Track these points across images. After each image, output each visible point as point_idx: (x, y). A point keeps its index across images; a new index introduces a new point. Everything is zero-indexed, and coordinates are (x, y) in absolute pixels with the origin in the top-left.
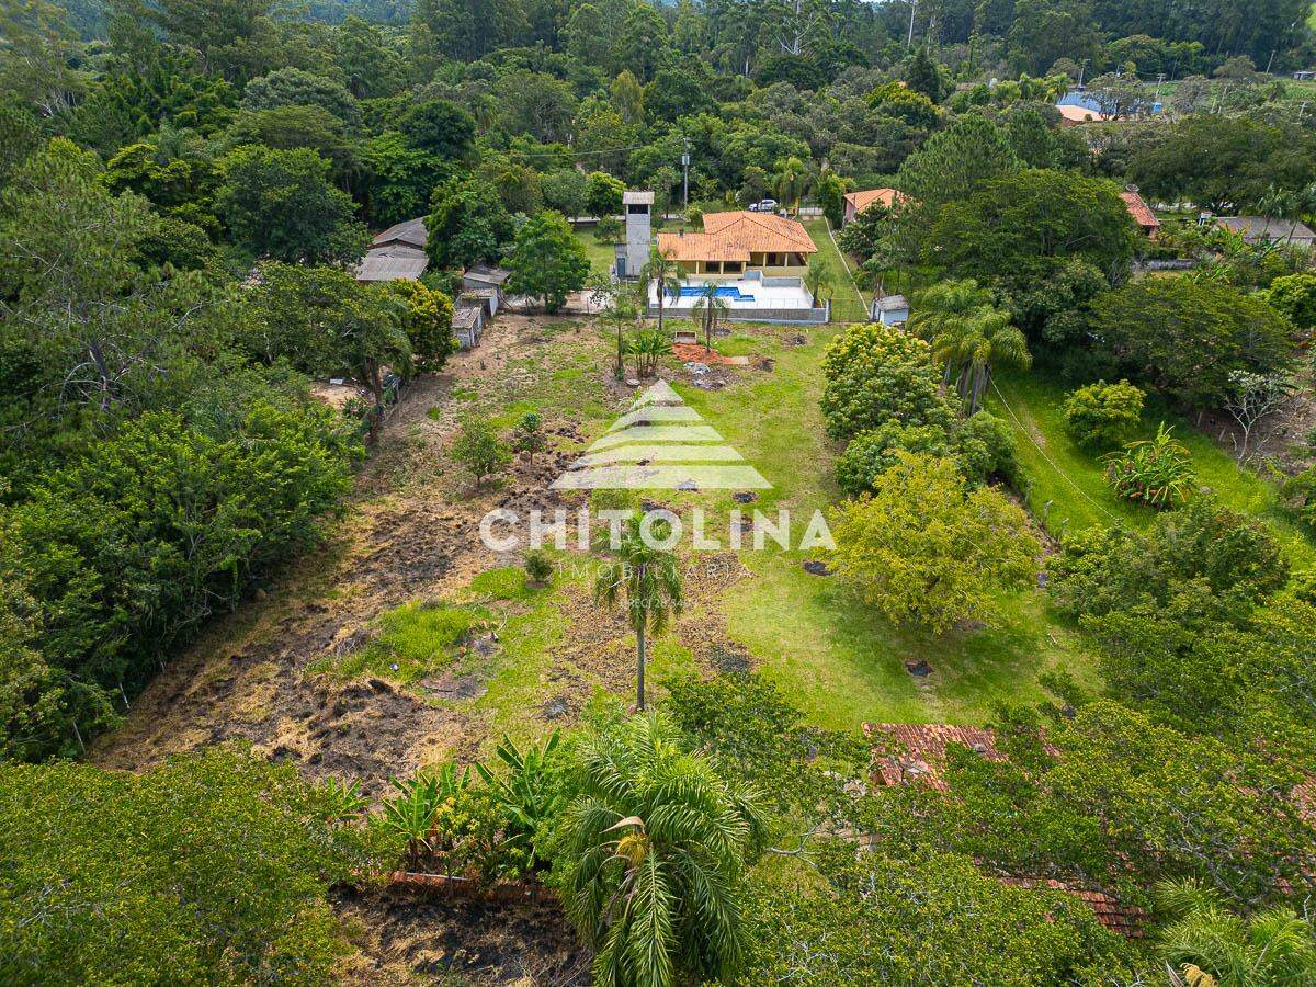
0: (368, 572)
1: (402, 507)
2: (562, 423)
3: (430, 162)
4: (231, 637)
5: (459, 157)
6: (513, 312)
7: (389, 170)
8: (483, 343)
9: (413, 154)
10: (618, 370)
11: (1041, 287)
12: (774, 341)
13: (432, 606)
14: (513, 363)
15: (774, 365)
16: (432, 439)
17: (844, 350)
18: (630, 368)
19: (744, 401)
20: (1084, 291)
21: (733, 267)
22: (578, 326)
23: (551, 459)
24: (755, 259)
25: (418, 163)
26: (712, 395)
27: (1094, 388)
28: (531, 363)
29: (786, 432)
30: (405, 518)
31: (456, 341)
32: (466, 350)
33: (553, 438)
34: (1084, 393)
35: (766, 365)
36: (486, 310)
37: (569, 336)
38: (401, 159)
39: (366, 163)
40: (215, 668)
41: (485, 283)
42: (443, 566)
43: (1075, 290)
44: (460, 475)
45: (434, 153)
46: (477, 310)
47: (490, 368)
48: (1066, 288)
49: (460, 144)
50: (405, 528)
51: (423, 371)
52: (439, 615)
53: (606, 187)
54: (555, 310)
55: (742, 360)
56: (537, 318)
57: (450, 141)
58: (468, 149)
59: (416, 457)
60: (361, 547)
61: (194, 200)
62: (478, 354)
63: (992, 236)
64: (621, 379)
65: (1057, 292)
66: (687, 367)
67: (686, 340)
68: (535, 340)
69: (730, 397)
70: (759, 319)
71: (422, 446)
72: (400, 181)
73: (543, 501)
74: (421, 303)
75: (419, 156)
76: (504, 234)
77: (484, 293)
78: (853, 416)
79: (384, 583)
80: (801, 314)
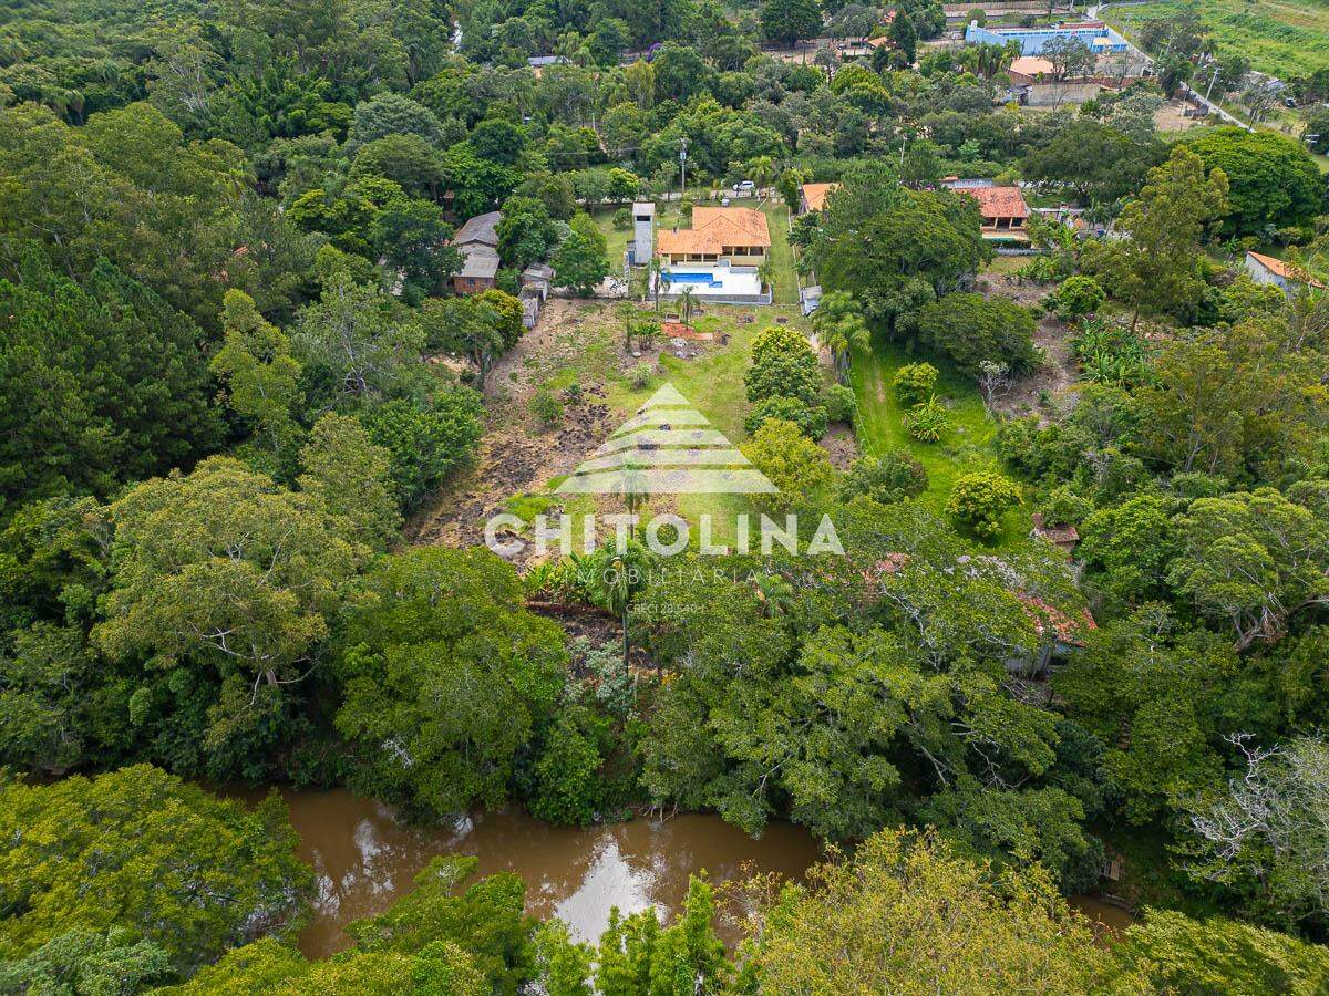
0: (492, 477)
1: (504, 440)
2: (593, 384)
3: (493, 171)
4: (432, 510)
5: (513, 163)
6: (557, 296)
7: (464, 178)
8: (540, 323)
9: (481, 165)
10: (627, 345)
11: (893, 296)
12: (732, 319)
13: (529, 495)
14: (560, 339)
15: (729, 340)
16: (515, 395)
17: (762, 344)
18: (635, 343)
19: (706, 367)
20: (919, 300)
21: (711, 257)
22: (601, 308)
23: (586, 409)
24: (727, 251)
25: (484, 172)
26: (687, 364)
27: (910, 367)
28: (572, 339)
29: (728, 391)
30: (507, 447)
31: (525, 325)
32: (530, 329)
33: (587, 395)
34: (903, 371)
35: (724, 340)
36: (541, 297)
37: (595, 317)
38: (473, 169)
39: (447, 173)
40: (430, 524)
41: (537, 276)
42: (531, 474)
43: (914, 299)
44: (534, 419)
45: (495, 162)
46: (535, 300)
47: (545, 343)
48: (908, 298)
49: (514, 154)
50: (507, 453)
51: (508, 348)
52: (533, 500)
53: (622, 181)
54: (587, 295)
55: (708, 336)
56: (574, 302)
57: (506, 151)
58: (519, 156)
59: (507, 407)
60: (485, 463)
61: (350, 228)
62: (538, 332)
63: (867, 260)
64: (629, 351)
65: (903, 300)
66: (673, 341)
67: (673, 321)
68: (573, 321)
69: (698, 365)
70: (724, 302)
71: (509, 400)
72: (472, 187)
73: (583, 437)
74: (504, 307)
75: (485, 166)
76: (551, 239)
77: (539, 285)
78: (758, 390)
79: (502, 484)
80: (753, 298)
